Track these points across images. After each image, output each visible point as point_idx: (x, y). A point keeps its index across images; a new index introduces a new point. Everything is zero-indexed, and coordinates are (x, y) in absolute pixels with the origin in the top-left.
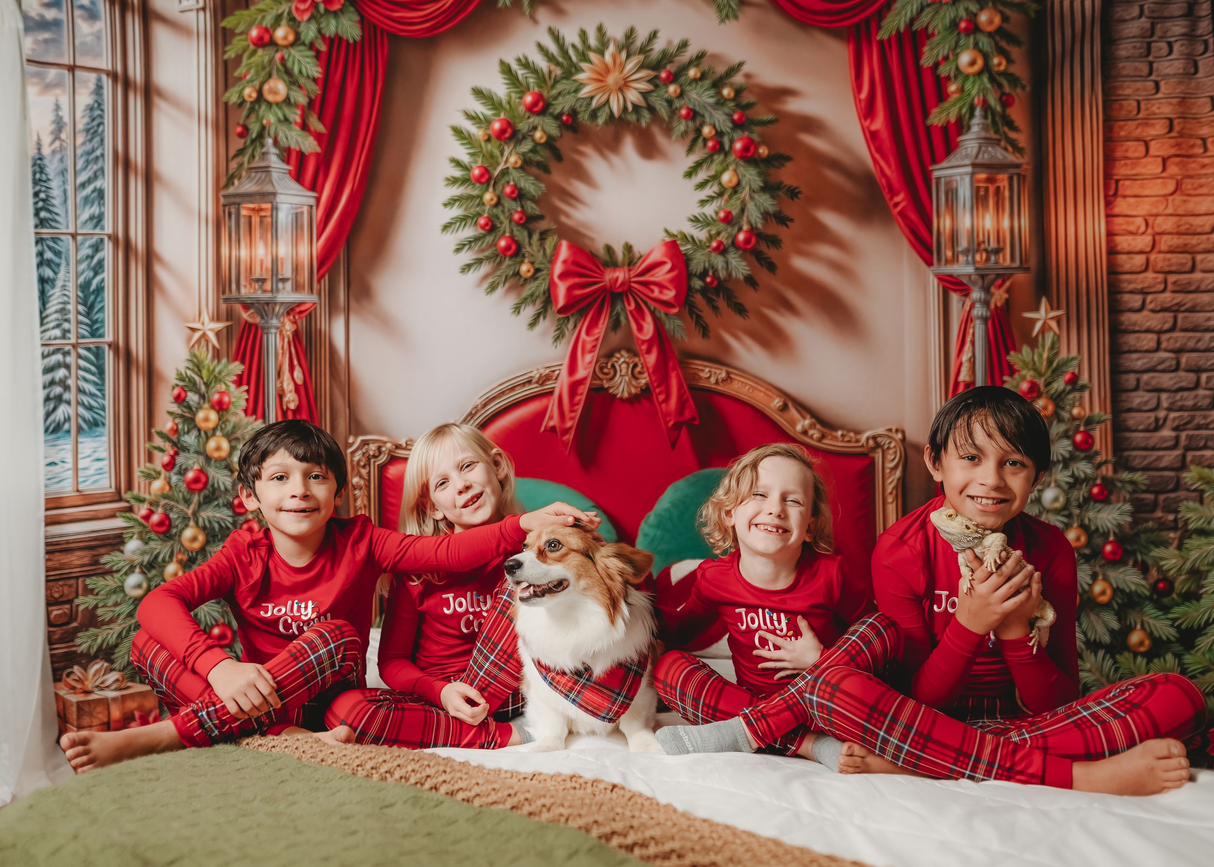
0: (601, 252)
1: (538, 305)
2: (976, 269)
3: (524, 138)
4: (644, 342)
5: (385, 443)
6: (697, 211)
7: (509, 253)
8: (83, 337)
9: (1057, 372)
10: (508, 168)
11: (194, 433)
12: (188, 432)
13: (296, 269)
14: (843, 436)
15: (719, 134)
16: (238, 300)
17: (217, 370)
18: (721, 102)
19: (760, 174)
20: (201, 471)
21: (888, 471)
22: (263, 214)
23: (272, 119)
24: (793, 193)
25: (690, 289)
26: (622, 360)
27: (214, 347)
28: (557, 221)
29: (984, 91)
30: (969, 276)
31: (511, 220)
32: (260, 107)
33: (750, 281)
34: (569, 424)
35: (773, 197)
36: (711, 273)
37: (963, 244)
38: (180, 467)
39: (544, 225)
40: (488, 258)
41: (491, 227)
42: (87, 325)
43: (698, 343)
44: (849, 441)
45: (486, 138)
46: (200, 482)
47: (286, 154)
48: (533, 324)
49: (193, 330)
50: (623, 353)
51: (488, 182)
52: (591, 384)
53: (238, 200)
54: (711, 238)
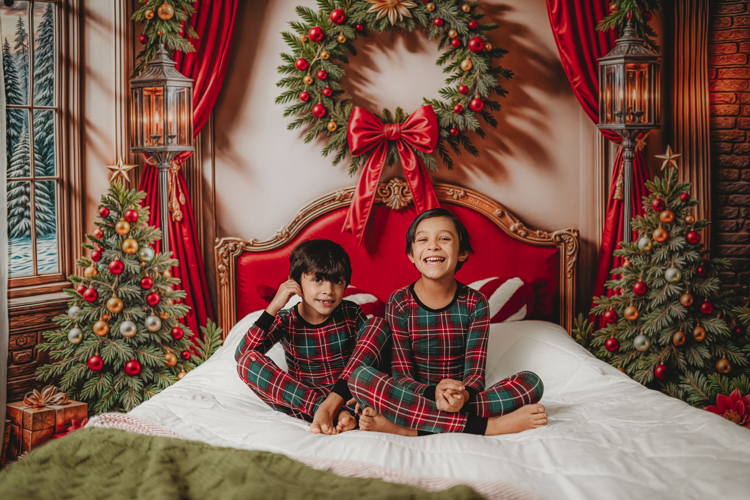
0: (382, 113)
1: (340, 149)
2: (626, 126)
3: (331, 40)
4: (409, 172)
5: (239, 242)
6: (445, 86)
7: (320, 116)
8: (39, 175)
9: (676, 193)
10: (320, 60)
11: (115, 237)
12: (111, 236)
13: (180, 129)
14: (540, 234)
15: (460, 35)
16: (142, 151)
17: (129, 196)
18: (461, 14)
19: (486, 62)
20: (120, 262)
21: (568, 257)
22: (158, 94)
23: (164, 31)
24: (508, 74)
25: (440, 137)
26: (395, 184)
27: (126, 181)
28: (353, 94)
29: (633, 9)
30: (622, 130)
31: (322, 94)
32: (156, 23)
33: (480, 132)
34: (360, 227)
35: (495, 77)
36: (454, 127)
37: (619, 109)
38: (106, 259)
39: (344, 97)
40: (306, 119)
41: (308, 99)
42: (42, 167)
43: (445, 173)
44: (544, 238)
45: (306, 40)
46: (119, 268)
47: (174, 54)
48: (336, 162)
49: (113, 170)
50: (396, 179)
51: (307, 69)
52: (374, 201)
53: (141, 85)
54: (454, 104)
